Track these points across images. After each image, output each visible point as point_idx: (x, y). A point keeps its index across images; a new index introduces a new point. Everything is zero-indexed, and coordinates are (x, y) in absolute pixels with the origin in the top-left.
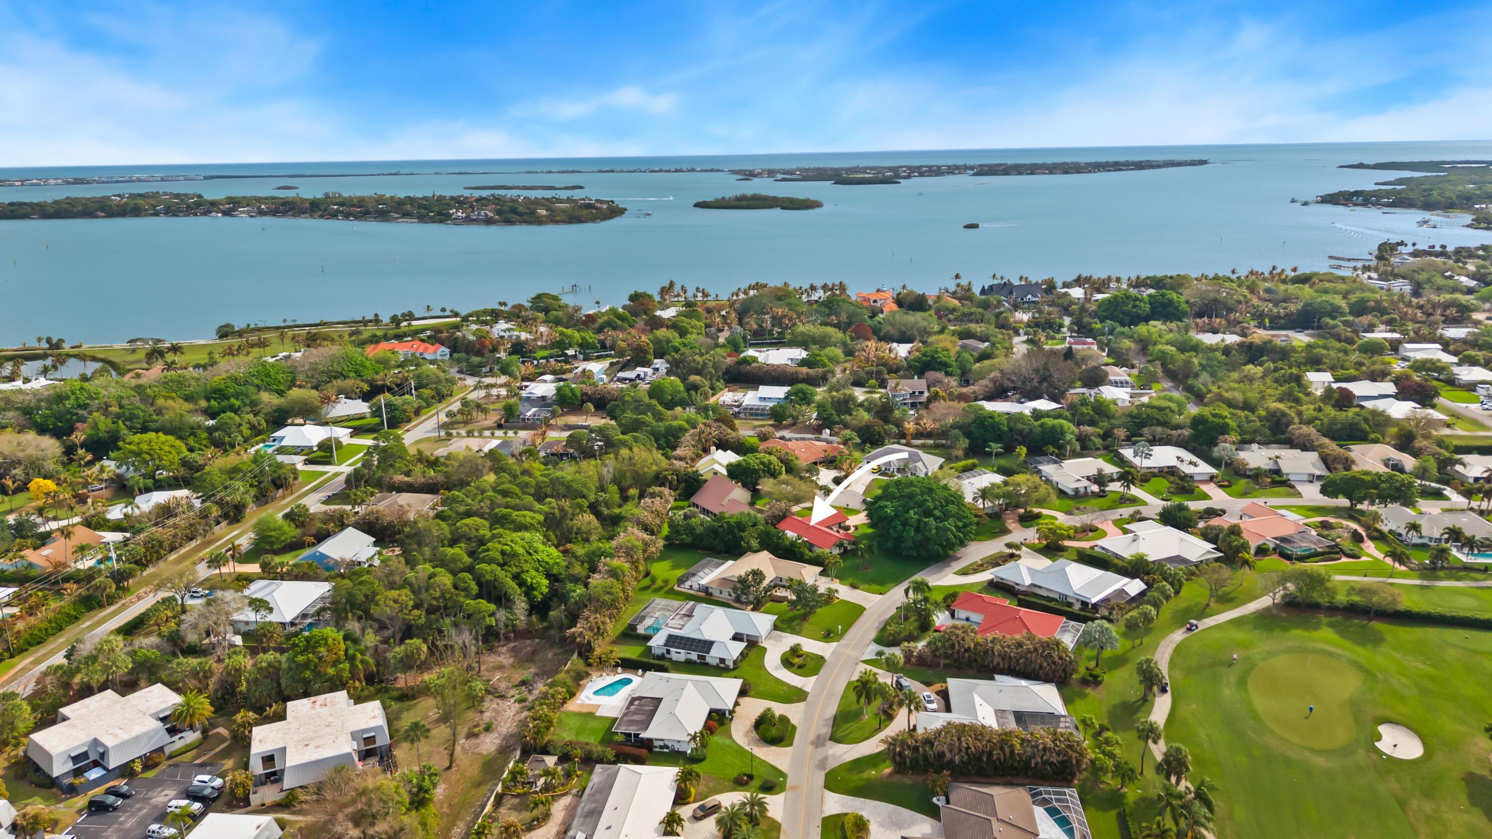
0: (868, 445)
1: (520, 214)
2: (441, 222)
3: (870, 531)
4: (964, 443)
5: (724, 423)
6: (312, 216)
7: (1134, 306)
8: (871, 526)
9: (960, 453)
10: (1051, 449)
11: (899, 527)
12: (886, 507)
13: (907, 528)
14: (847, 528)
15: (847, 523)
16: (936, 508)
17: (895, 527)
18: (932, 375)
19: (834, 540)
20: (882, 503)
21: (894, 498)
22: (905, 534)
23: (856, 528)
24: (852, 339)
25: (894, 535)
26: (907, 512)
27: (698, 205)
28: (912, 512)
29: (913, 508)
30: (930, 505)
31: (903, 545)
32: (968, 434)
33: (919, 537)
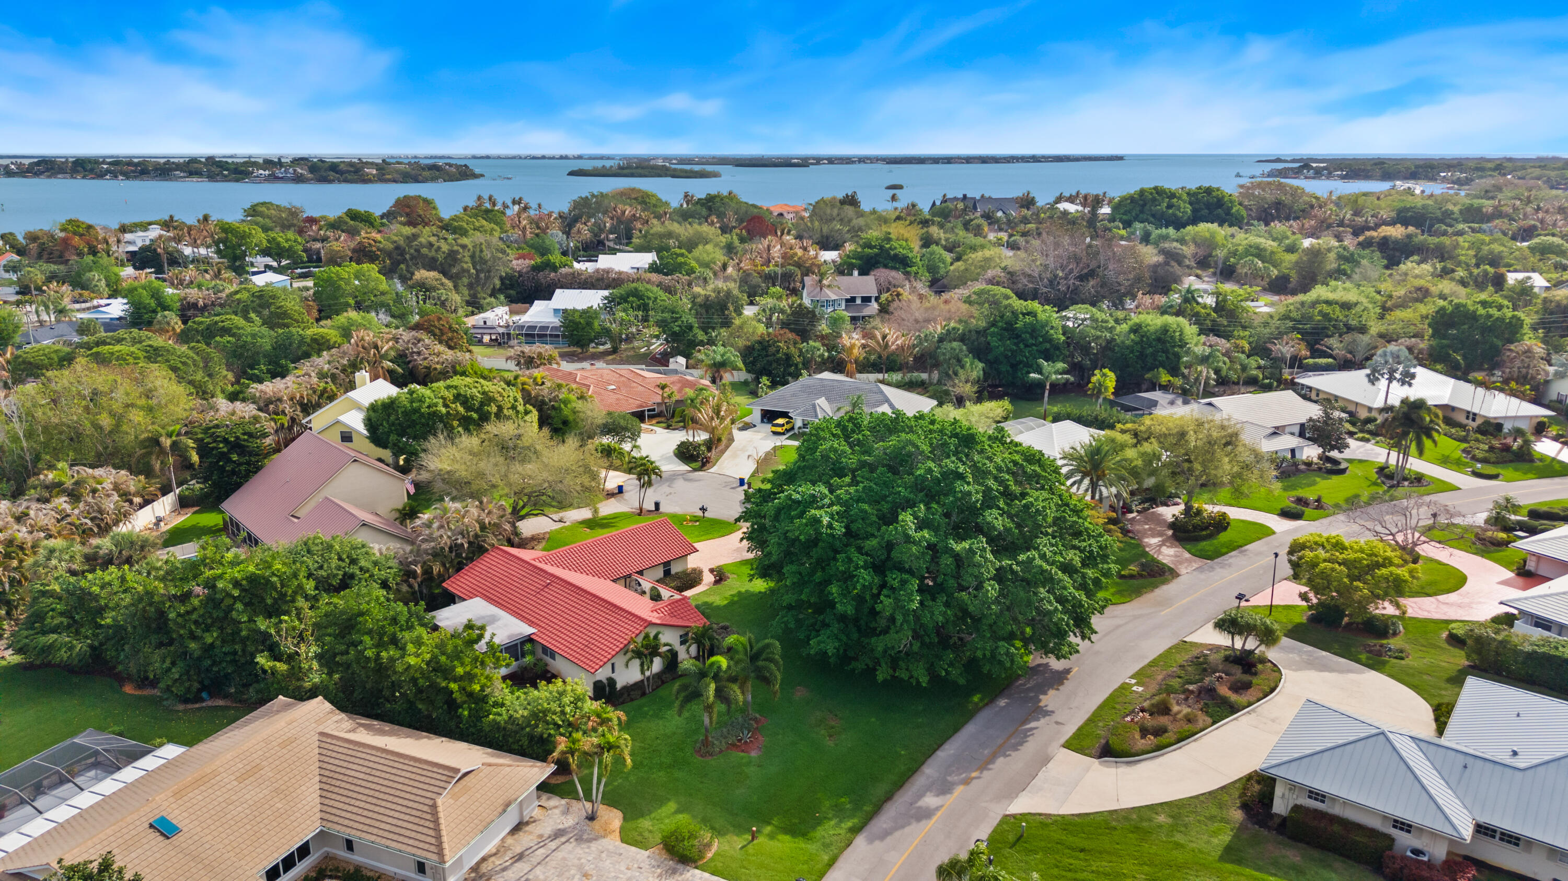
0: (765, 380)
1: (341, 173)
2: (237, 181)
3: (760, 585)
4: (976, 369)
5: (430, 331)
6: (72, 177)
7: (1170, 206)
8: (764, 569)
9: (968, 389)
10: (1165, 378)
11: (865, 577)
12: (813, 501)
13: (894, 579)
14: (690, 580)
15: (693, 562)
16: (989, 501)
17: (848, 578)
18: (883, 274)
19: (628, 633)
20: (801, 491)
21: (840, 473)
22: (886, 603)
23: (720, 576)
24: (742, 240)
25: (846, 607)
26: (890, 518)
27: (572, 174)
28: (907, 518)
29: (909, 504)
30: (973, 490)
31: (879, 644)
32: (979, 352)
33: (939, 612)
